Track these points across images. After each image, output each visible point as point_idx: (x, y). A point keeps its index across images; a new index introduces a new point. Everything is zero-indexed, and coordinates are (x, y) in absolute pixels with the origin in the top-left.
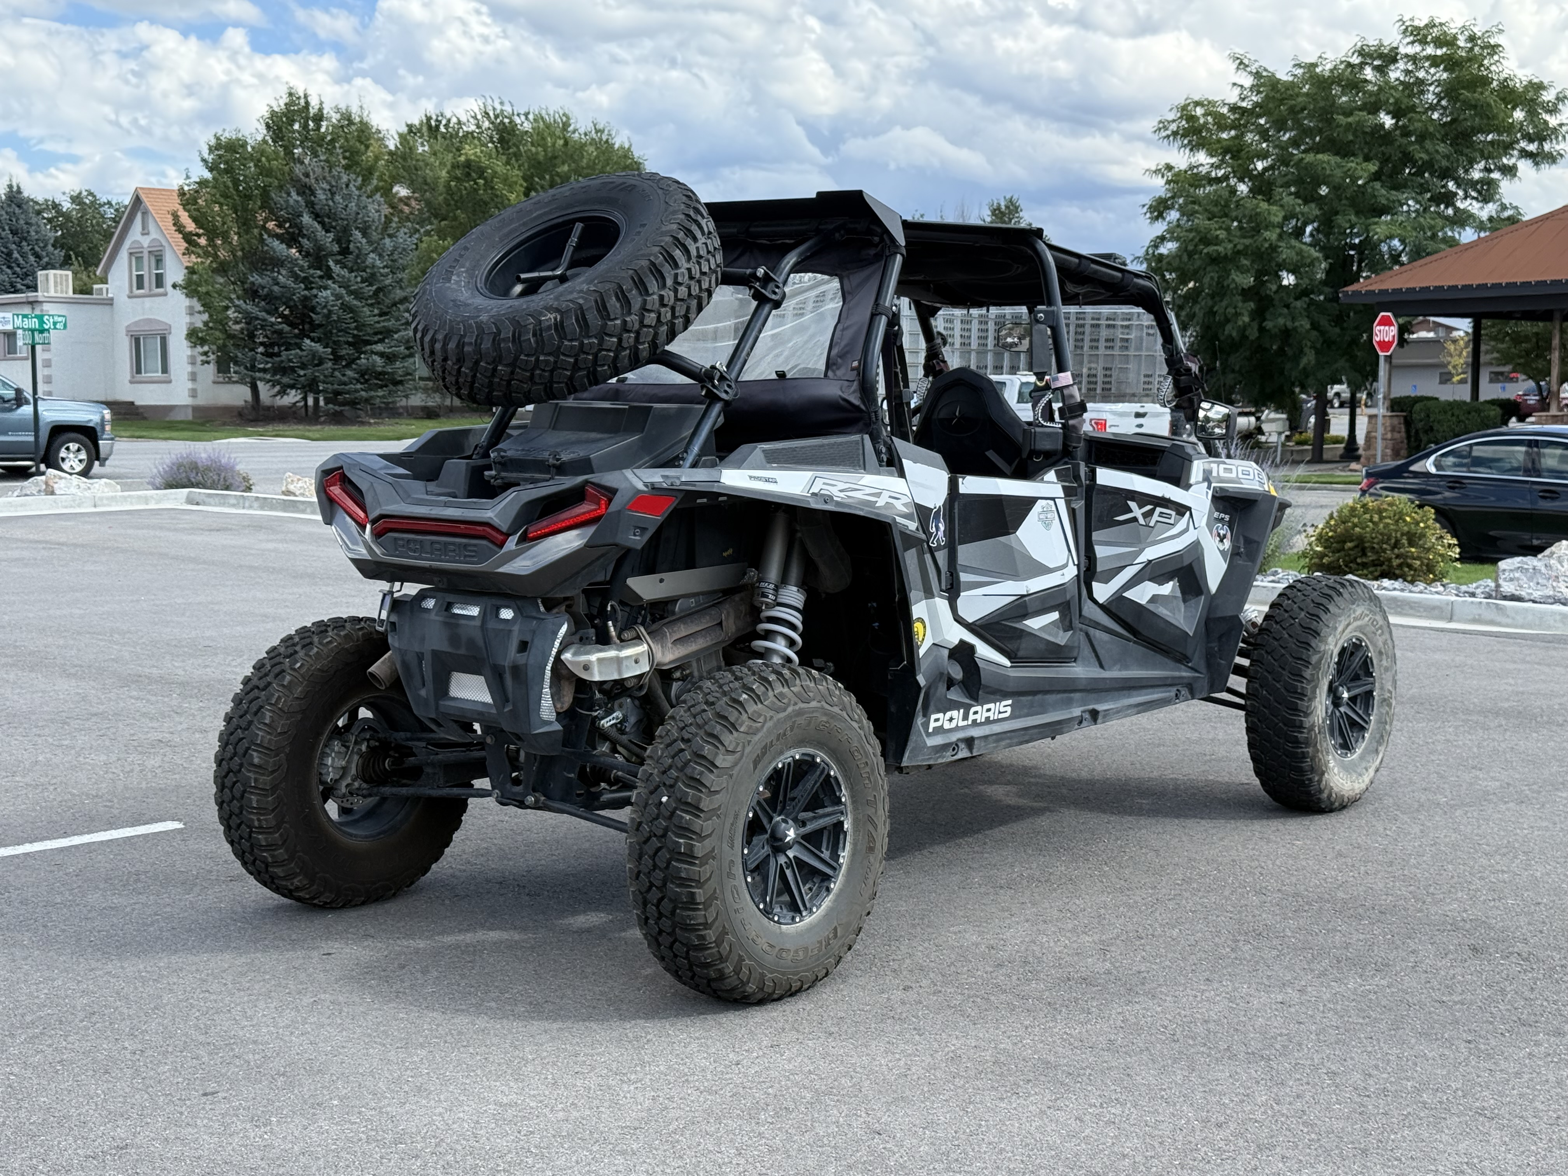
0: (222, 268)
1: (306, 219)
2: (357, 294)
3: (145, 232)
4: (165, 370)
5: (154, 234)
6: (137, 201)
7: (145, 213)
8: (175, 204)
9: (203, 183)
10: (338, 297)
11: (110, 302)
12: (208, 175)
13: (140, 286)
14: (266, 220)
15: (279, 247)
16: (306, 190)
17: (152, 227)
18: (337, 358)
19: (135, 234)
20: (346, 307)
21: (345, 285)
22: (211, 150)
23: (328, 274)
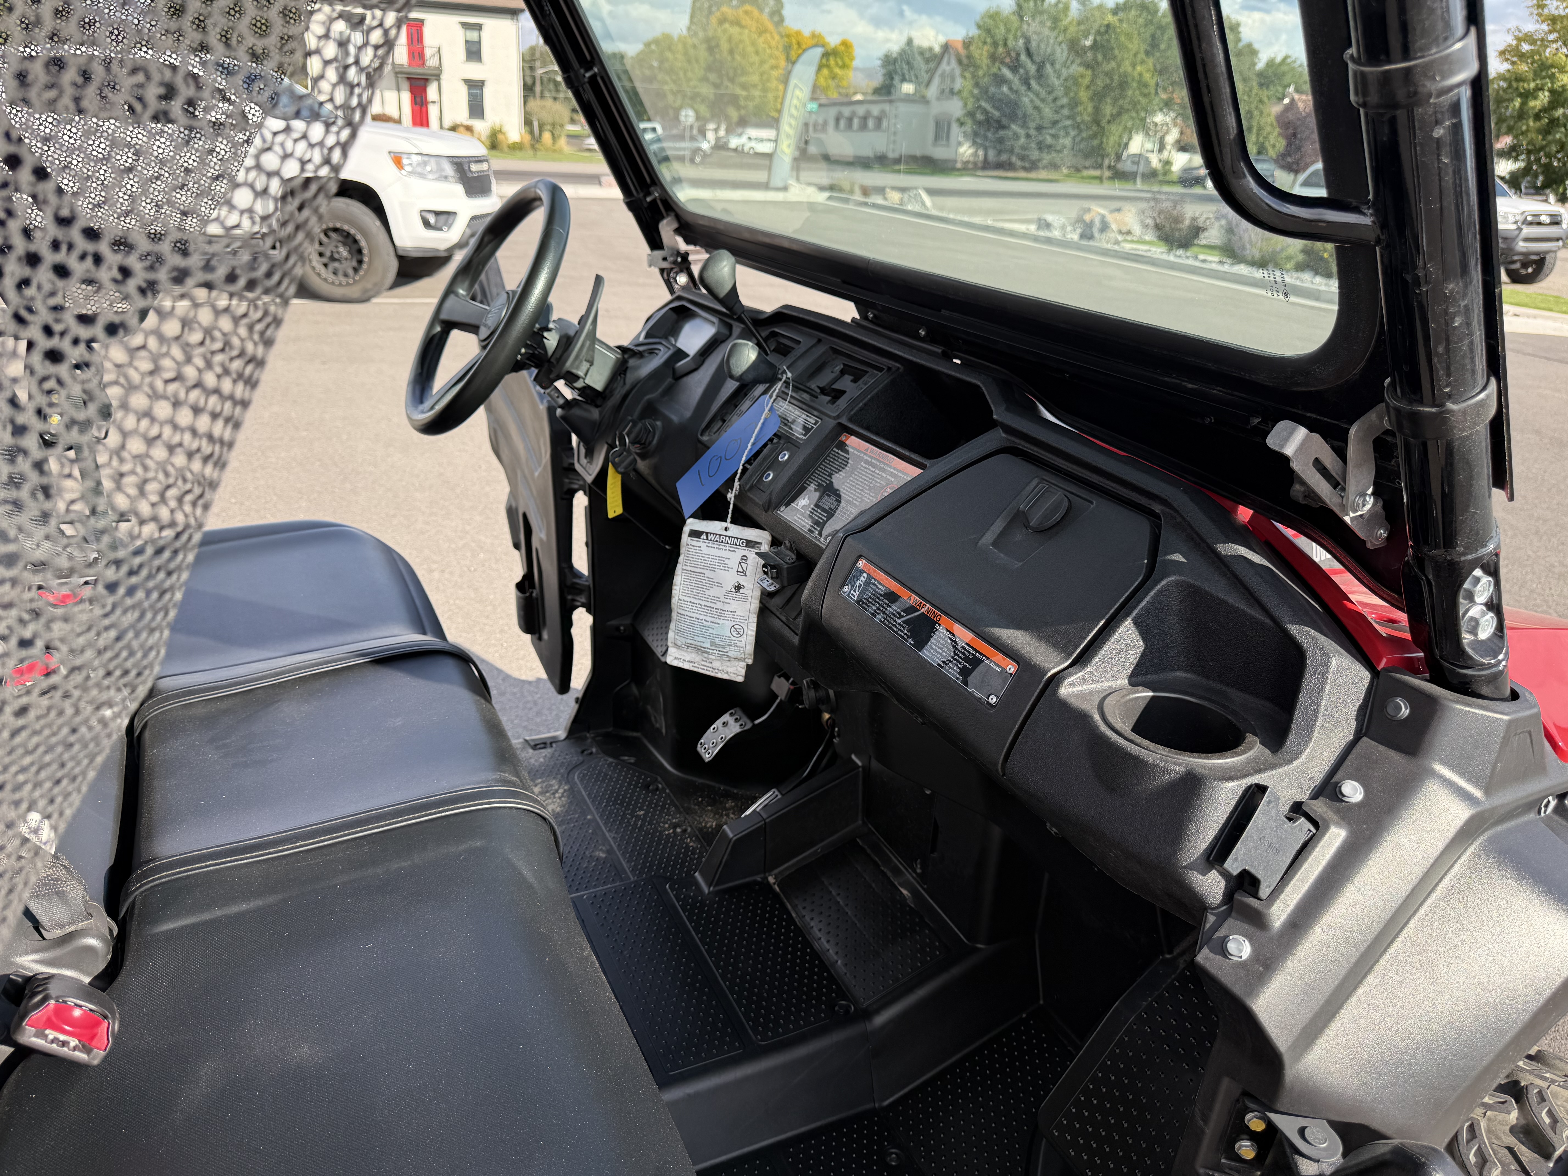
0: (977, 85)
2: (1043, 100)
4: (948, 138)
5: (953, 66)
6: (945, 48)
7: (949, 53)
8: (960, 48)
9: (973, 37)
10: (1032, 101)
11: (927, 101)
12: (977, 32)
13: (943, 93)
15: (1007, 72)
16: (1026, 38)
17: (950, 62)
18: (1028, 136)
19: (944, 65)
20: (1036, 108)
21: (1037, 95)
22: (981, 18)
23: (1029, 88)
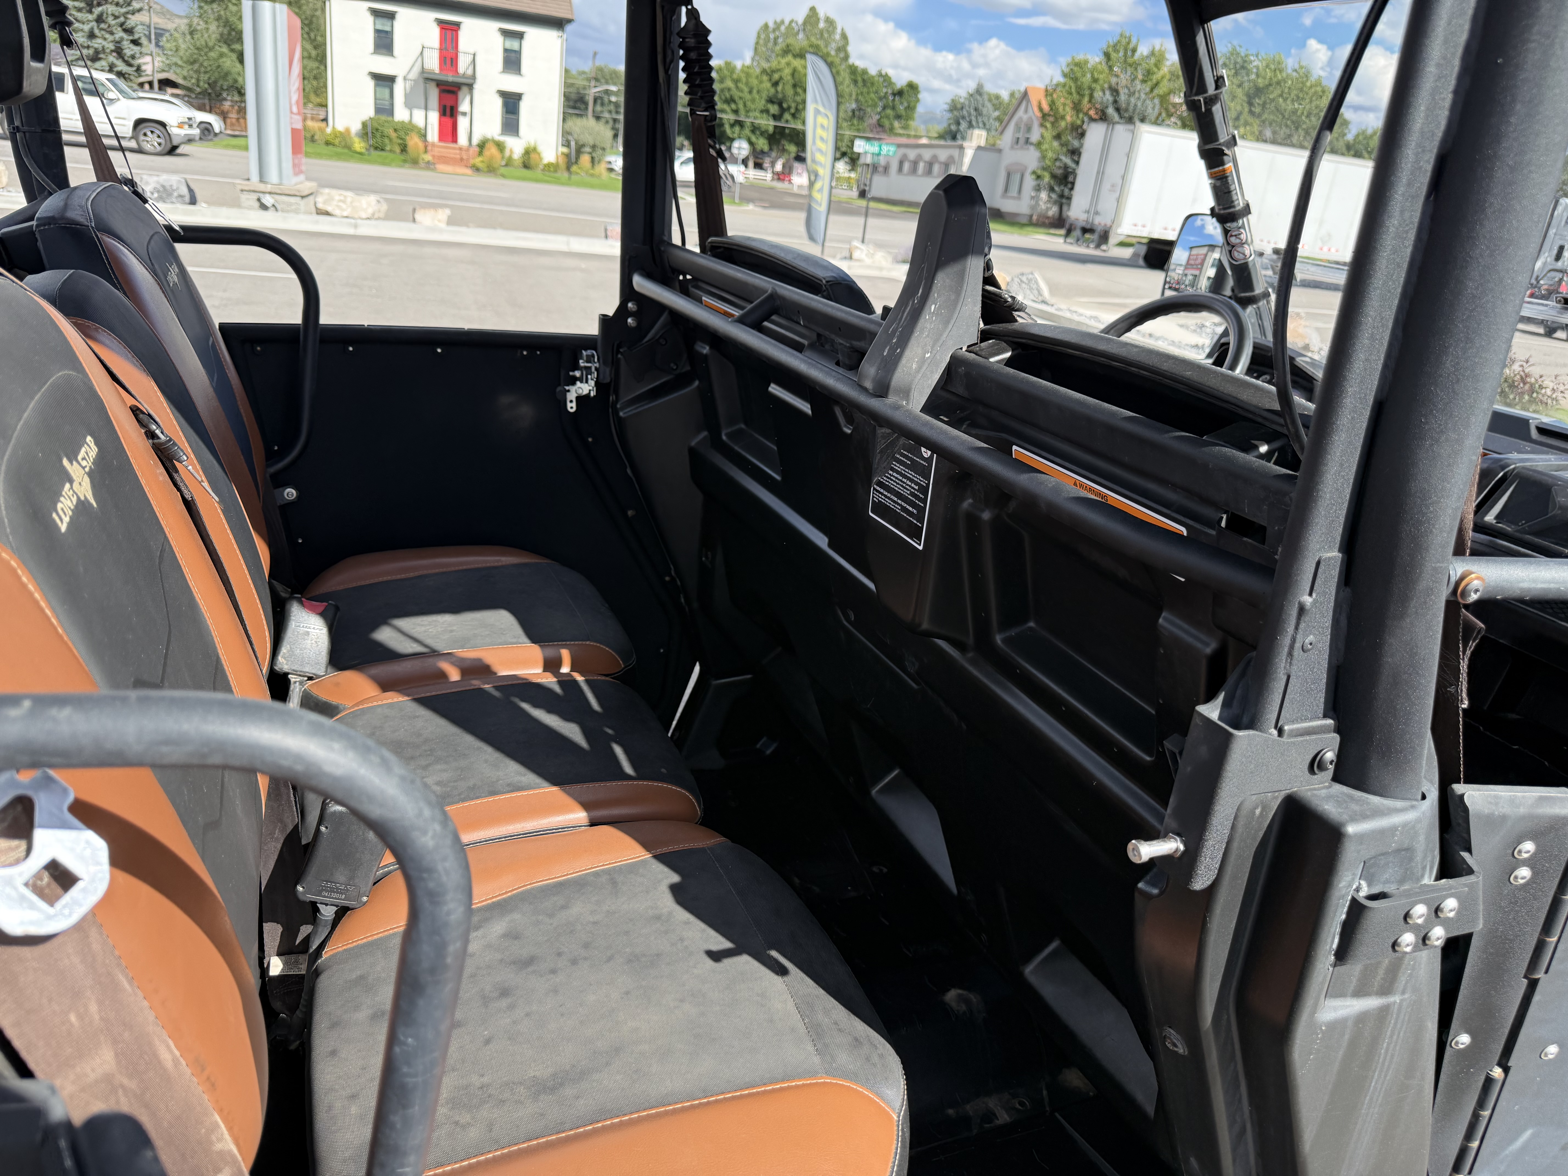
0: (1058, 137)
1: (1111, 111)
3: (1026, 111)
4: (1020, 191)
5: (1030, 113)
6: (1025, 94)
7: (1029, 101)
8: (1041, 96)
9: (1057, 85)
11: (1000, 151)
12: (1062, 80)
13: (1017, 142)
14: (1090, 109)
16: (1115, 91)
17: (1030, 109)
19: (1021, 113)
22: (1068, 65)
